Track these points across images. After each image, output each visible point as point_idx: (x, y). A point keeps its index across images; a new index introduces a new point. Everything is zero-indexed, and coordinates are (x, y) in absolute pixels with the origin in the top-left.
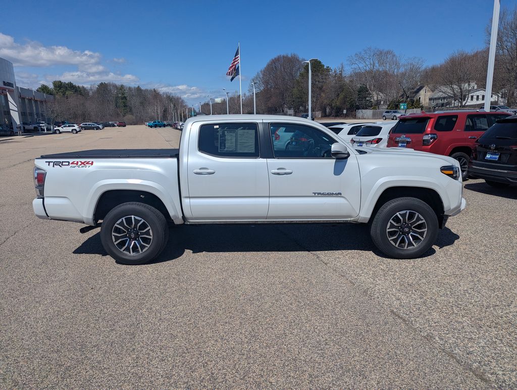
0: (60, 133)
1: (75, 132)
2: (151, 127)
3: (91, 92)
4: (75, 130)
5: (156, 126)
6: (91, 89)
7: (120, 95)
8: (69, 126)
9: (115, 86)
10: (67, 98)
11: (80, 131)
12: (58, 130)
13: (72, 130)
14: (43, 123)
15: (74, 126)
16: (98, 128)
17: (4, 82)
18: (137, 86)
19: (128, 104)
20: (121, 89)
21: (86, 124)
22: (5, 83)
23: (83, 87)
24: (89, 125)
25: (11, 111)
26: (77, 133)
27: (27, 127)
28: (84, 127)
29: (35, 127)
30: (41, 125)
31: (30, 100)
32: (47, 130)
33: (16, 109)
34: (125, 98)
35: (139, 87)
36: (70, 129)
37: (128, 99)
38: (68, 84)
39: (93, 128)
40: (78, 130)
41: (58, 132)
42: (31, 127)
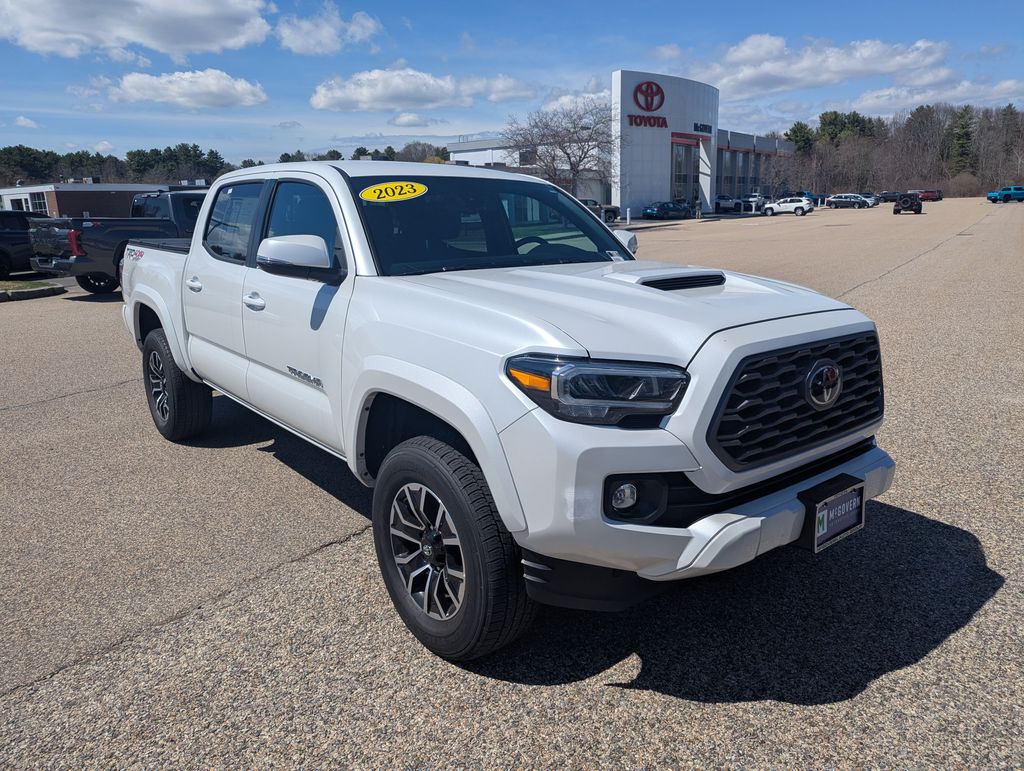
0: (774, 214)
1: (800, 212)
2: (994, 201)
3: (893, 130)
4: (802, 208)
5: (1007, 199)
6: (895, 122)
7: (957, 130)
8: (792, 201)
9: (950, 111)
10: (837, 146)
11: (811, 210)
12: (771, 209)
13: (796, 209)
14: (755, 196)
15: (801, 201)
16: (862, 205)
17: (696, 125)
18: (1004, 105)
19: (973, 148)
20: (962, 117)
21: (841, 197)
22: (696, 127)
23: (879, 120)
24: (846, 197)
25: (700, 175)
26: (804, 213)
27: (723, 203)
28: (834, 202)
29: (737, 204)
30: (751, 199)
31: (746, 154)
32: (756, 210)
33: (708, 172)
34: (967, 135)
35: (1010, 105)
36: (791, 207)
37: (974, 136)
38: (848, 117)
39: (851, 205)
40: (806, 208)
41: (769, 213)
42: (731, 203)
